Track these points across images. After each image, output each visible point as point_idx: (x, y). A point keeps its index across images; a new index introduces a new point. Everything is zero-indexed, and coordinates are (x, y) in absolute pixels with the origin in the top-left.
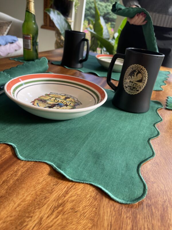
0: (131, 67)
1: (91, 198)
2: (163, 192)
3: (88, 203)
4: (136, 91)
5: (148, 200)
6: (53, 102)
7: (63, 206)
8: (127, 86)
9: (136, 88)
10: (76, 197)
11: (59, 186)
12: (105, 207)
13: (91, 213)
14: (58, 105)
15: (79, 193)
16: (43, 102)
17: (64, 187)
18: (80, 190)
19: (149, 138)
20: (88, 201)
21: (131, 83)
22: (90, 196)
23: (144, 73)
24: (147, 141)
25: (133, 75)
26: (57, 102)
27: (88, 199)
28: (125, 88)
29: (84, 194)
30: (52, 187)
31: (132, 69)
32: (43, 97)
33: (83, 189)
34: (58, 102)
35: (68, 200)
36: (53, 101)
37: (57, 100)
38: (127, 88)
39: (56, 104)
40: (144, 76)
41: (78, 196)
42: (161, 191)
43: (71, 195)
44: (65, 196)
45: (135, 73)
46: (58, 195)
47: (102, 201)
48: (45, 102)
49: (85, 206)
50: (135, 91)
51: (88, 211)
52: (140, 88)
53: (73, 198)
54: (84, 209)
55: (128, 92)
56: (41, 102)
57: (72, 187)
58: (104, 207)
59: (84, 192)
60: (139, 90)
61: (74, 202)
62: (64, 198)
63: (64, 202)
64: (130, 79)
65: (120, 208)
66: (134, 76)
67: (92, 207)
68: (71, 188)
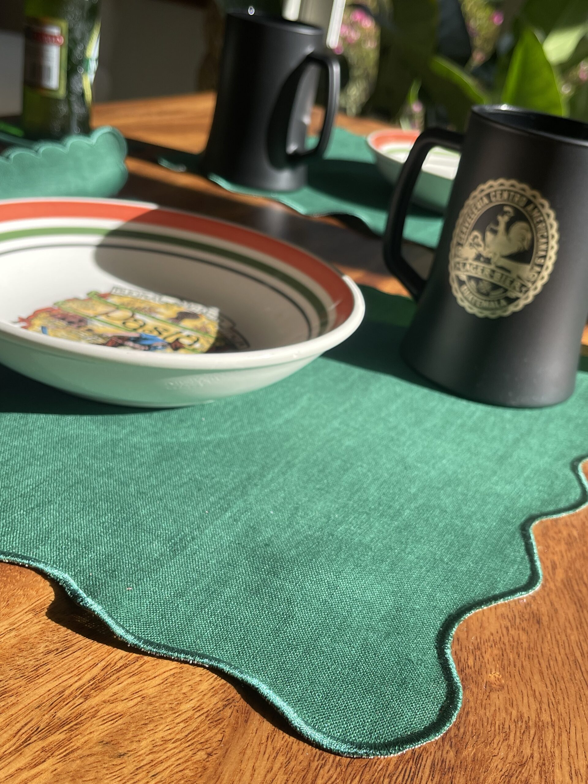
0: (482, 191)
1: (198, 714)
2: (527, 727)
3: (181, 731)
4: (503, 302)
5: (447, 747)
6: (118, 327)
7: (71, 730)
8: (463, 277)
9: (506, 290)
10: (136, 704)
11: (71, 658)
12: (249, 752)
13: (181, 768)
14: (136, 340)
15: (151, 692)
16: (70, 323)
17: (91, 663)
18: (158, 680)
19: (534, 512)
20: (182, 725)
21: (481, 265)
22: (196, 709)
23: (541, 222)
24: (518, 523)
25: (492, 226)
26: (135, 330)
27: (184, 717)
28: (455, 285)
29: (172, 697)
30: (40, 657)
31: (486, 201)
32: (74, 306)
33: (171, 679)
34: (140, 331)
35: (97, 711)
36: (119, 323)
37: (136, 320)
38: (464, 288)
39: (128, 339)
40: (543, 236)
41: (146, 701)
42: (516, 722)
43: (115, 694)
44: (86, 698)
45: (500, 218)
46: (59, 689)
47: (241, 730)
48: (79, 327)
49: (166, 741)
50: (499, 301)
51: (173, 759)
52: (524, 289)
53: (120, 707)
54: (156, 749)
55: (465, 305)
56: (63, 323)
57: (125, 666)
58: (243, 753)
59: (174, 691)
60: (517, 299)
61: (120, 722)
62: (81, 701)
63: (80, 715)
64: (479, 245)
65: (314, 765)
66: (495, 232)
67: (192, 747)
68: (118, 671)
